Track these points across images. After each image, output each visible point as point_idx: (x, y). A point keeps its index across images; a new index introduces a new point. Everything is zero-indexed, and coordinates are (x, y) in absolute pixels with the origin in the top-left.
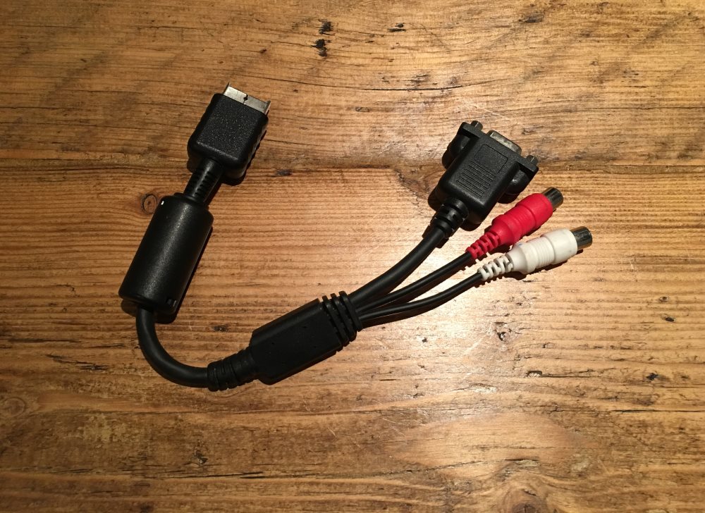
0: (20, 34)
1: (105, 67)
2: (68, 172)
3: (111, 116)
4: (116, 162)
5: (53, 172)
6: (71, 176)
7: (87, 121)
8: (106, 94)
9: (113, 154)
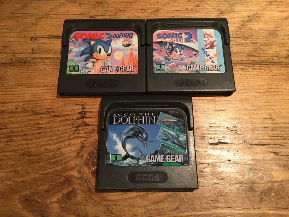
0: (217, 5)
1: (259, 19)
2: (254, 66)
3: (267, 41)
4: (275, 61)
5: (248, 66)
6: (256, 67)
7: (256, 43)
8: (262, 31)
9: (273, 58)
